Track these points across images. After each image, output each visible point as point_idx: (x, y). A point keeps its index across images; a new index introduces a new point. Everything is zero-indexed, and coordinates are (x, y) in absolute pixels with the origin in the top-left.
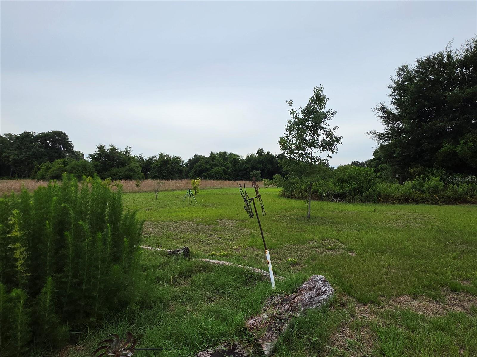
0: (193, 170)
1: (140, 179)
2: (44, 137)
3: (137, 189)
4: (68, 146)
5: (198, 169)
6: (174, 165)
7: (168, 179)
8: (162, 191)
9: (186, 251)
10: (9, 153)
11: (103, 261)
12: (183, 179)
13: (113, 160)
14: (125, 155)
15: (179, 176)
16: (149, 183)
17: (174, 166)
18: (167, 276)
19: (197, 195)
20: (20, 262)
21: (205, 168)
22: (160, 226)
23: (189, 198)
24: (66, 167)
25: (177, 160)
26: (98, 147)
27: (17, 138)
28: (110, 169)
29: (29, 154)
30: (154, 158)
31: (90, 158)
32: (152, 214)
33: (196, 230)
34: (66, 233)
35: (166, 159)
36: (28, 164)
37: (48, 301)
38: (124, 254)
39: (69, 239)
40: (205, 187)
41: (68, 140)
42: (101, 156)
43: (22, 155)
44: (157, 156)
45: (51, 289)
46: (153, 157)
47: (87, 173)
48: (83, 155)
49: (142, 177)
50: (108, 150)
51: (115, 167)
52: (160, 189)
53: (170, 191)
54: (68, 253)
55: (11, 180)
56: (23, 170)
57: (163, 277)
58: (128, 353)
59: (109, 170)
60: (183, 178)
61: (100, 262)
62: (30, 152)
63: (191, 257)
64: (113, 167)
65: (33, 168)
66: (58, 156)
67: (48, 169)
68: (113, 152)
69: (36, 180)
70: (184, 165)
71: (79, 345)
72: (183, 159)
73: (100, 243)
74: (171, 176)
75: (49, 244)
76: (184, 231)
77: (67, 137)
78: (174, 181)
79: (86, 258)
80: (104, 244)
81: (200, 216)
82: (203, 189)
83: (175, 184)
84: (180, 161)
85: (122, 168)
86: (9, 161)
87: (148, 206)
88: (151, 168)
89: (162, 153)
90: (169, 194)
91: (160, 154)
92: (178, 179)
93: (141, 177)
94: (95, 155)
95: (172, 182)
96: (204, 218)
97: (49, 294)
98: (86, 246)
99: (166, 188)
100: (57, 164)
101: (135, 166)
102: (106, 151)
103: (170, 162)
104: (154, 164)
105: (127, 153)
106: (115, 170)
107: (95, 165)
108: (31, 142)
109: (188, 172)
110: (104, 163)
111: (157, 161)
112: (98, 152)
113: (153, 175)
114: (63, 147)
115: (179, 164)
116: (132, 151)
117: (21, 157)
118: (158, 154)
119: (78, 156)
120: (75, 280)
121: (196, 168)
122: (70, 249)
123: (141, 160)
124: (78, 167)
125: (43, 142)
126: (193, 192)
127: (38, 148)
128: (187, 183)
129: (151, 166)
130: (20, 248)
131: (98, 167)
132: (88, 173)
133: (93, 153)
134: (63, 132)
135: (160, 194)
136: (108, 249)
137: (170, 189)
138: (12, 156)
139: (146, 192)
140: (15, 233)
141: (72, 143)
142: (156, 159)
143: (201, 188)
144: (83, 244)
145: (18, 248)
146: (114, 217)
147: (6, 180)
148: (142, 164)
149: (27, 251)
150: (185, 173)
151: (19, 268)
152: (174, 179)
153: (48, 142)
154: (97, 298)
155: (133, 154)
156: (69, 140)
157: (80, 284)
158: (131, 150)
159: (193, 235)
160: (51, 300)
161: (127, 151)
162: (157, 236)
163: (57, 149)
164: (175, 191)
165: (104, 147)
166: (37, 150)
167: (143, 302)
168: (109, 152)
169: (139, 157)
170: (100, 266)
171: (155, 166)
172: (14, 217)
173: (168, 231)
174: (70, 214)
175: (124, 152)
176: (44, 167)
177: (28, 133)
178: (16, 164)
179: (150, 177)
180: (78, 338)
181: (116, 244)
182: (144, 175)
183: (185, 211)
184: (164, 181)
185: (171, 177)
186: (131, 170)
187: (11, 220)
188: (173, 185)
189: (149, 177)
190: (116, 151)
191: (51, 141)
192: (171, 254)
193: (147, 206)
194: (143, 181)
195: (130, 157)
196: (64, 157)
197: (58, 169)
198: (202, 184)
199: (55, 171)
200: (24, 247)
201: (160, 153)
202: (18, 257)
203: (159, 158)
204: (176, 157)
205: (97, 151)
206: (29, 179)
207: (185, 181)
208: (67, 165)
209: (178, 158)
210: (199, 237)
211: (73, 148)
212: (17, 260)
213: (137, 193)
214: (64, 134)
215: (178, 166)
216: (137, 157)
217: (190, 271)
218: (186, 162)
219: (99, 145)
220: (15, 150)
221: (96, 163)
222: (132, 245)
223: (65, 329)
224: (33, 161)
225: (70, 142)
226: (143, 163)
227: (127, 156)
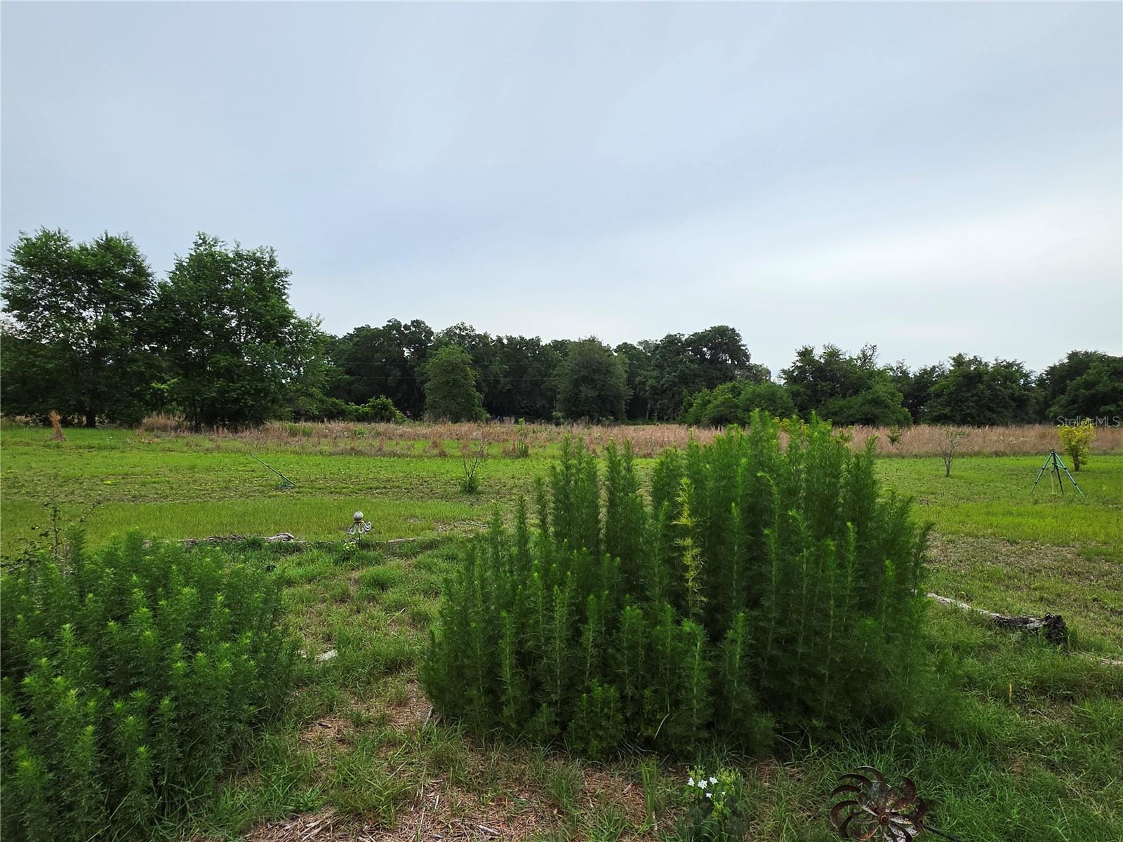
0: (1064, 399)
1: (900, 423)
2: (698, 340)
3: (892, 449)
4: (739, 354)
5: (1084, 393)
6: (1000, 385)
7: (980, 424)
8: (963, 457)
9: (1055, 627)
10: (645, 377)
11: (840, 603)
12: (1028, 424)
13: (833, 379)
14: (861, 366)
15: (1015, 417)
16: (924, 435)
17: (998, 387)
18: (996, 679)
19: (1084, 471)
20: (692, 573)
21: (1112, 390)
22: (962, 548)
23: (1053, 480)
24: (737, 399)
25: (1009, 373)
26: (799, 353)
27: (657, 346)
28: (826, 400)
29: (675, 376)
30: (937, 369)
31: (782, 378)
32: (939, 513)
33: (1083, 573)
34: (766, 532)
35: (972, 369)
36: (673, 395)
37: (738, 657)
38: (886, 598)
39: (772, 544)
40: (1112, 449)
41: (740, 344)
42: (805, 371)
43: (664, 379)
44: (946, 363)
45: (743, 636)
46: (934, 367)
47: (777, 410)
48: (769, 372)
49: (906, 418)
50: (820, 358)
51: (836, 395)
52: (959, 449)
53: (990, 456)
54: (771, 572)
55: (649, 426)
56: (665, 408)
57: (982, 680)
58: (908, 826)
59: (823, 402)
60: (1030, 422)
61: (832, 602)
62: (675, 372)
63: (1072, 646)
64: (831, 395)
65: (681, 402)
66: (722, 376)
67: (705, 404)
68: (833, 360)
69: (686, 425)
70: (1033, 385)
71: (793, 768)
72: (1027, 368)
73: (832, 562)
74: (988, 414)
75: (736, 548)
76: (1039, 571)
77: (738, 337)
78: (1000, 430)
79: (804, 588)
80: (841, 566)
81: (1096, 535)
82: (1105, 454)
83: (1002, 438)
84: (1018, 375)
85: (855, 397)
86: (645, 390)
87: (925, 493)
88: (929, 395)
89: (960, 355)
90: (985, 466)
91: (954, 359)
92: (1013, 422)
93: (901, 418)
94: (793, 372)
95: (993, 433)
96: (1111, 541)
97: (739, 643)
98: (803, 563)
99: (976, 448)
100: (721, 393)
101: (887, 392)
102: (817, 359)
103: (986, 378)
104: (936, 385)
105: (865, 360)
106: (837, 403)
107: (792, 393)
108: (678, 354)
109: (1047, 403)
110: (813, 387)
111: (947, 377)
112: (799, 364)
113: (935, 414)
114: (732, 358)
115: (1015, 381)
116: (878, 355)
117: (662, 382)
118: (949, 359)
119: (759, 375)
120: (783, 631)
121: (1077, 390)
122: (774, 563)
123: (902, 377)
124: (758, 400)
125: (697, 351)
126: (1066, 462)
127: (688, 364)
128: (1043, 436)
129: (929, 390)
130: (692, 549)
131: (799, 398)
132: (780, 411)
133: (788, 366)
134: (731, 327)
135: (956, 462)
136: (850, 579)
137: (987, 450)
138: (649, 383)
139: (916, 456)
140: (684, 521)
141: (746, 349)
142: (943, 371)
143: (1096, 452)
144: (797, 558)
145: (688, 547)
146: (858, 509)
147: (642, 424)
148: (903, 385)
149: (702, 554)
150: (1038, 407)
151: (690, 584)
152: (998, 425)
153: (705, 349)
154: (827, 680)
155: (880, 363)
156: (742, 343)
157: (791, 640)
158: (876, 354)
159: (1072, 586)
160: (742, 658)
161: (865, 358)
162: (955, 572)
163: (720, 363)
164: (1005, 457)
165: (812, 351)
166: (687, 367)
167: (932, 724)
168: (822, 361)
169: (895, 369)
170: (832, 613)
171: (939, 392)
172: (683, 490)
173: (989, 563)
174: (771, 494)
175: (859, 358)
176: (699, 401)
177: (672, 336)
178: (656, 396)
179: (928, 417)
180: (788, 751)
181: (867, 570)
182: (910, 414)
183: (1040, 515)
184: (967, 429)
185: (990, 419)
186: (877, 402)
187: (679, 496)
188: (998, 441)
189: (922, 419)
190: (838, 357)
191: (709, 349)
192: (1001, 623)
193: (921, 492)
194: (906, 429)
195: (874, 370)
196: (732, 378)
197: (723, 403)
198: (1097, 440)
199: (718, 406)
200: (697, 547)
201: (955, 356)
202: (689, 563)
203: (952, 368)
204: (1005, 363)
205: (797, 361)
206: (675, 424)
207: (1038, 429)
208: (739, 394)
209: (1010, 365)
210: (1095, 596)
211: (750, 358)
212: (686, 568)
213: (893, 459)
214: (733, 330)
215: (1012, 388)
216: (891, 369)
217: (1073, 685)
218: (1038, 374)
219: (801, 348)
220: (654, 370)
221: (795, 388)
222: (901, 579)
223: (765, 723)
224: (680, 390)
225: (744, 346)
226: (907, 384)
227: (866, 369)
